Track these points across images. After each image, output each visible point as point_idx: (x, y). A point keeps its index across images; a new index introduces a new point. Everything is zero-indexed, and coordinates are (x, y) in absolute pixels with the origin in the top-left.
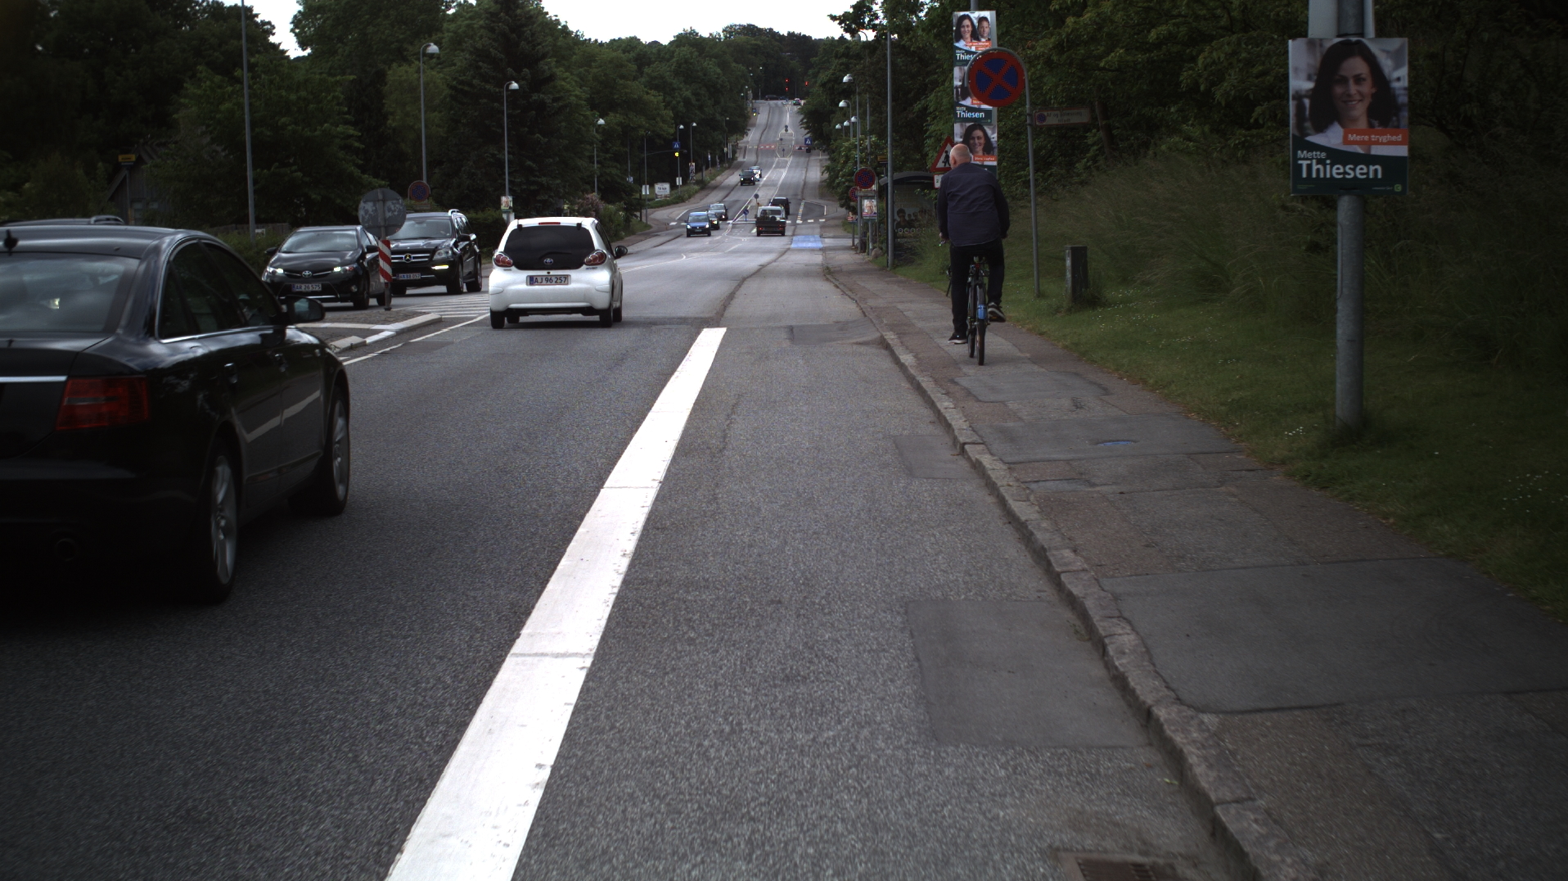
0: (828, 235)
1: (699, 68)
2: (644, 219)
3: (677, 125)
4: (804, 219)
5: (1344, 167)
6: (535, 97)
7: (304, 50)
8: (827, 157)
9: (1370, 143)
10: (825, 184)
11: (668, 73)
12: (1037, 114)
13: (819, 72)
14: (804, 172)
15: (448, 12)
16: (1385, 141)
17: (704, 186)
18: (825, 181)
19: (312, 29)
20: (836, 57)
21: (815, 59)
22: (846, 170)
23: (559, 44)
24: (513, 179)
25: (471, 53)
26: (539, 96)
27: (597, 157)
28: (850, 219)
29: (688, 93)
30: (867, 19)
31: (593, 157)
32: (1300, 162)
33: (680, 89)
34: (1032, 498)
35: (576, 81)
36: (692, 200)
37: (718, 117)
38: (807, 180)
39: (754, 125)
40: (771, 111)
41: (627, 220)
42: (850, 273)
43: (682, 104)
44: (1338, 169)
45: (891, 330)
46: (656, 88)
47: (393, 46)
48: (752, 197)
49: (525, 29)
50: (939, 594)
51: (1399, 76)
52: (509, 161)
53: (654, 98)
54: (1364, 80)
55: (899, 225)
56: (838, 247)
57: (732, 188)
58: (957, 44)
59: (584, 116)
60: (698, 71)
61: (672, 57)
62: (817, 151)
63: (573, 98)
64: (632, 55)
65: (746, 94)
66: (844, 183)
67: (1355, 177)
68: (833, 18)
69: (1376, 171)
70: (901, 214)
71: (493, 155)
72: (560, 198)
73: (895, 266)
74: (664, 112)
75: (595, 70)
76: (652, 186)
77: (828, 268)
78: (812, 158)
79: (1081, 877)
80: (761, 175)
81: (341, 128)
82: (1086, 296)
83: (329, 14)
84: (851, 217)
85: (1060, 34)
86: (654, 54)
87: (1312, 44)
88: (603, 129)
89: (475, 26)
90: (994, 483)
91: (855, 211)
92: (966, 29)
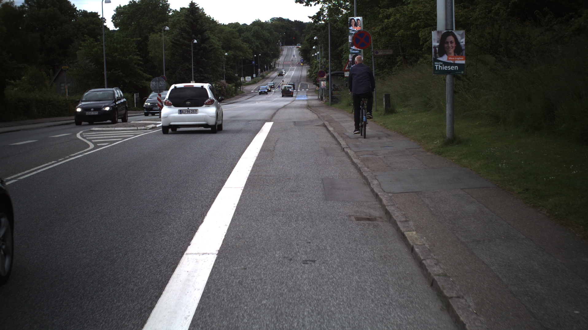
0: (309, 95)
1: (261, 34)
2: (242, 90)
3: (254, 55)
4: (301, 90)
5: (448, 66)
6: (203, 45)
7: (116, 28)
8: (309, 67)
9: (455, 60)
10: (308, 76)
11: (250, 36)
12: (375, 51)
13: (306, 35)
14: (301, 72)
15: (169, 14)
16: (459, 59)
17: (264, 78)
18: (308, 75)
19: (119, 20)
20: (312, 30)
21: (304, 30)
22: (315, 71)
23: (211, 26)
24: (195, 75)
25: (179, 29)
27: (225, 67)
28: (317, 89)
29: (257, 44)
30: (322, 18)
31: (223, 67)
32: (435, 65)
33: (255, 42)
34: (360, 159)
35: (217, 39)
36: (259, 82)
37: (269, 52)
38: (302, 75)
39: (282, 55)
40: (288, 50)
41: (236, 90)
42: (316, 107)
43: (255, 47)
44: (446, 67)
45: (327, 121)
46: (246, 41)
47: (149, 27)
48: (281, 81)
49: (199, 20)
50: (331, 177)
51: (462, 41)
52: (193, 68)
53: (245, 45)
54: (453, 42)
55: (333, 90)
56: (313, 99)
57: (274, 78)
58: (350, 28)
59: (220, 52)
60: (261, 35)
61: (252, 30)
62: (305, 64)
63: (216, 46)
64: (237, 29)
65: (279, 44)
66: (315, 76)
67: (451, 69)
68: (310, 17)
69: (456, 68)
70: (334, 86)
71: (188, 66)
73: (331, 104)
74: (249, 50)
75: (223, 35)
76: (244, 78)
77: (308, 106)
78: (304, 67)
79: (354, 219)
80: (285, 73)
81: (135, 57)
82: (390, 110)
83: (126, 15)
84: (317, 88)
85: (382, 25)
86: (245, 29)
87: (438, 32)
88: (227, 57)
89: (181, 19)
90: (350, 156)
91: (319, 86)
92: (353, 23)
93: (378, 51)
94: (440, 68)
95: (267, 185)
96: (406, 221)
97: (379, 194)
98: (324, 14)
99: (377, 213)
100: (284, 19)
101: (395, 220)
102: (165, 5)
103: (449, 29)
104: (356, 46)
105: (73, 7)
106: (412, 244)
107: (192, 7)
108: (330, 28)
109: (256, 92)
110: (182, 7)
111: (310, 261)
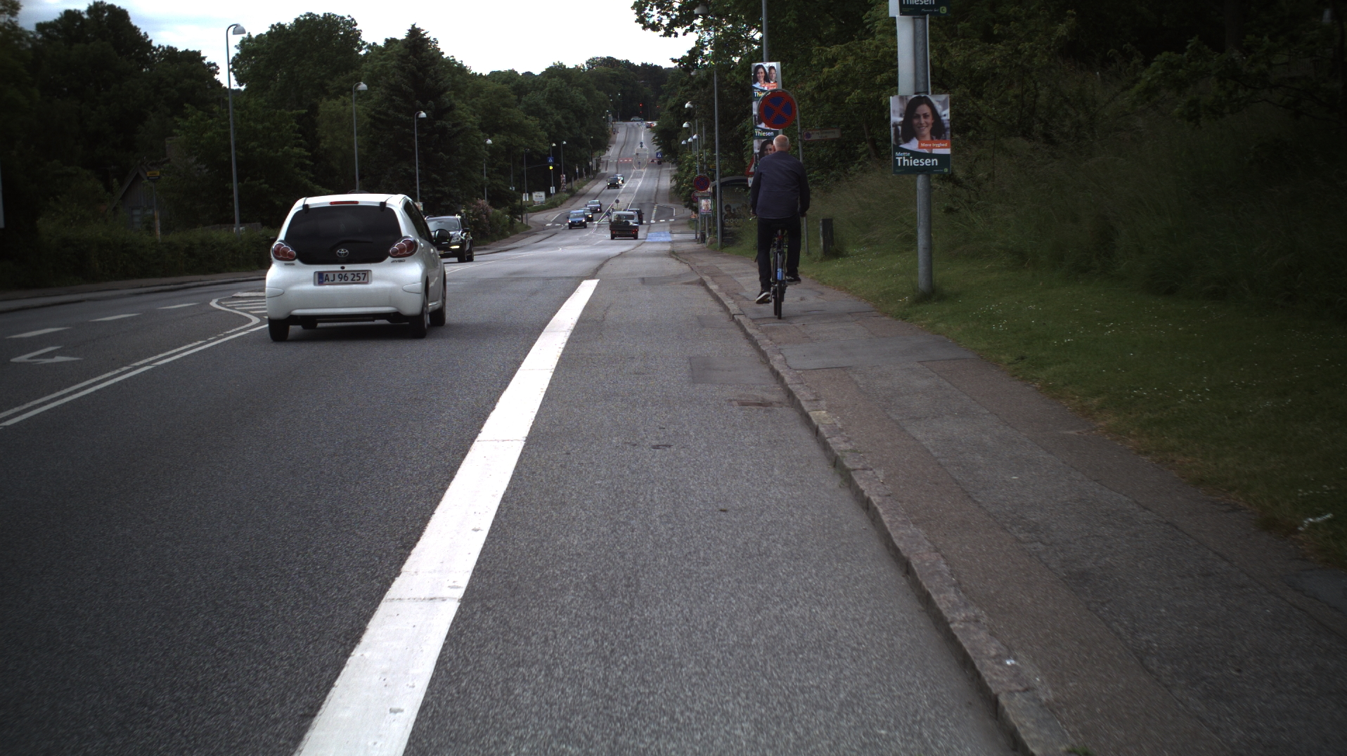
0: (676, 231)
1: (567, 96)
2: (524, 222)
3: (551, 143)
4: (657, 220)
6: (438, 123)
7: (241, 86)
8: (676, 168)
9: (932, 148)
10: (673, 190)
11: (542, 101)
12: (805, 133)
13: (668, 97)
14: (657, 181)
15: (360, 53)
16: (939, 146)
17: (573, 194)
18: (673, 187)
19: (248, 68)
20: (681, 85)
21: (664, 85)
22: (689, 178)
23: (457, 79)
24: (422, 189)
25: (386, 88)
26: (441, 123)
27: (486, 170)
28: (693, 217)
29: (559, 118)
30: (699, 61)
31: (483, 170)
32: (897, 158)
33: (552, 114)
35: (471, 111)
36: (563, 205)
37: (584, 136)
38: (659, 188)
39: (614, 142)
40: (628, 130)
41: (512, 222)
42: (689, 253)
43: (554, 126)
44: (916, 161)
45: (708, 275)
46: (533, 113)
47: (316, 82)
48: (614, 202)
49: (429, 68)
50: (706, 355)
53: (532, 122)
54: (928, 116)
55: (726, 217)
56: (685, 238)
57: (598, 194)
58: (755, 86)
59: (478, 137)
60: (567, 99)
61: (545, 86)
62: (667, 163)
63: (468, 125)
64: (512, 85)
65: (607, 117)
66: (688, 188)
67: (925, 165)
68: (674, 61)
69: (935, 162)
70: (728, 209)
71: (405, 170)
72: (459, 203)
73: (722, 247)
74: (540, 133)
75: (483, 100)
76: (530, 195)
77: (673, 251)
78: (664, 169)
79: (737, 404)
80: (623, 182)
81: (296, 150)
82: (833, 250)
83: (262, 57)
84: (694, 215)
85: (818, 79)
86: (530, 84)
87: (902, 98)
88: (490, 147)
89: (388, 66)
90: (743, 326)
91: (696, 210)
92: (761, 76)
93: (811, 132)
94: (906, 162)
95: (595, 367)
96: (816, 400)
97: (781, 371)
98: (706, 52)
99: (774, 397)
100: (618, 62)
101: (799, 400)
102: (350, 32)
103: (920, 91)
104: (767, 124)
105: (145, 39)
106: (816, 424)
107: (414, 39)
108: (718, 83)
109: (558, 227)
110: (389, 38)
111: (663, 446)
